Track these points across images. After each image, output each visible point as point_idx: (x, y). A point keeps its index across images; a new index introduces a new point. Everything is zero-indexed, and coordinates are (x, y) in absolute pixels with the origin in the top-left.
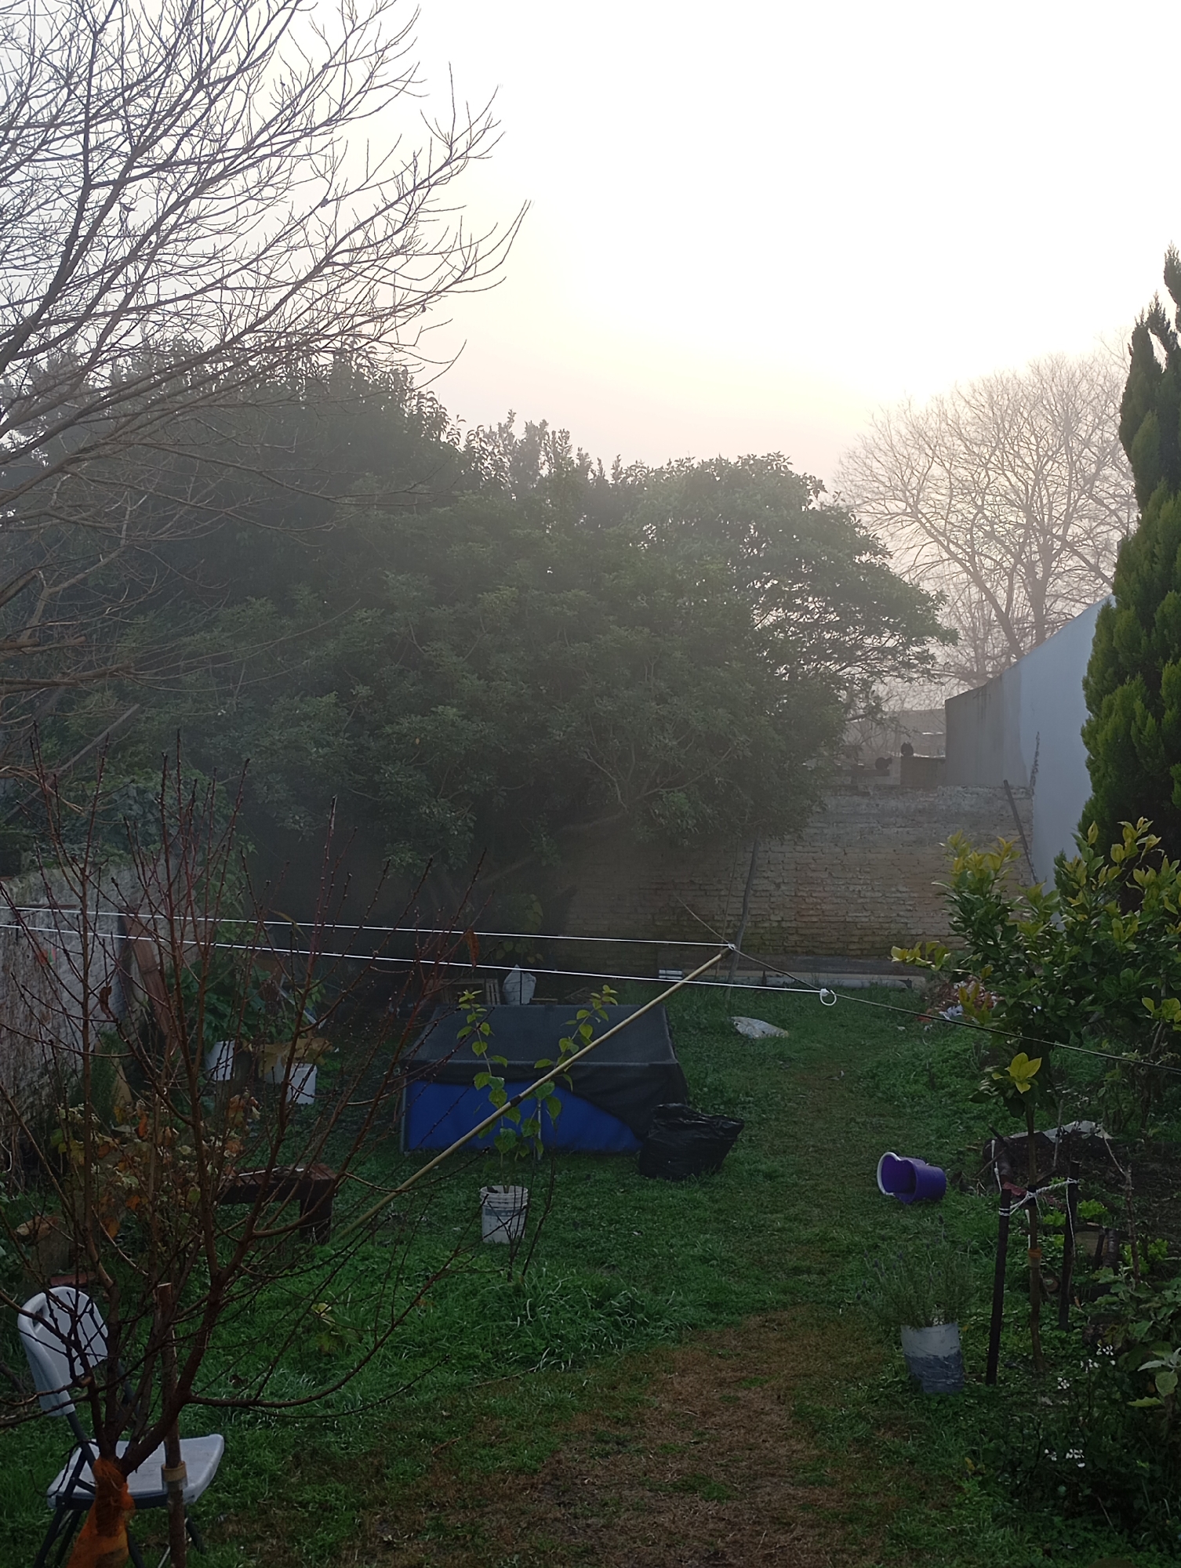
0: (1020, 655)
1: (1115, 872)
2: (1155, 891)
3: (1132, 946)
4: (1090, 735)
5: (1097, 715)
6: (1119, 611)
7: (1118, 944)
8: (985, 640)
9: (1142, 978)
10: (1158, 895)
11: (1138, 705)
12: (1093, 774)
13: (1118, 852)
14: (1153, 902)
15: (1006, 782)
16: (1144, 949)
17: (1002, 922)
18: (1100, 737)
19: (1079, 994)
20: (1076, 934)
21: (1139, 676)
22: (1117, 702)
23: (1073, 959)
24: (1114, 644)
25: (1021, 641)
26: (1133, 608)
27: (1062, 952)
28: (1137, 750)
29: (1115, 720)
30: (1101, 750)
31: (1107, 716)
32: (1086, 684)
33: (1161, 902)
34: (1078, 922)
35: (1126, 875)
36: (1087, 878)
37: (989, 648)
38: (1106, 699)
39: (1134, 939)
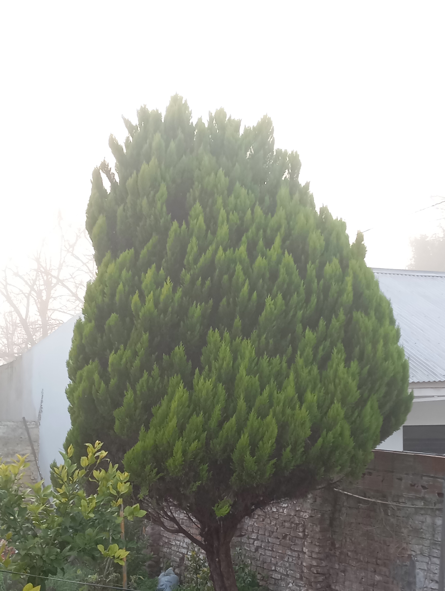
0: (33, 343)
1: (82, 473)
2: (105, 482)
3: (92, 515)
4: (70, 393)
5: (74, 382)
6: (86, 323)
7: (84, 514)
8: (13, 334)
9: (97, 534)
10: (107, 485)
11: (96, 376)
12: (71, 416)
13: (84, 461)
14: (104, 489)
15: (24, 418)
16: (98, 516)
17: (19, 505)
18: (76, 394)
19: (63, 545)
20: (62, 510)
21: (97, 361)
22: (85, 374)
23: (60, 525)
24: (83, 341)
25: (34, 335)
26: (93, 322)
27: (53, 521)
28: (96, 402)
29: (84, 385)
30: (76, 402)
31: (80, 382)
32: (68, 364)
33: (108, 488)
34: (62, 503)
35: (89, 474)
36: (68, 476)
37: (15, 339)
38: (79, 373)
39: (94, 511)
